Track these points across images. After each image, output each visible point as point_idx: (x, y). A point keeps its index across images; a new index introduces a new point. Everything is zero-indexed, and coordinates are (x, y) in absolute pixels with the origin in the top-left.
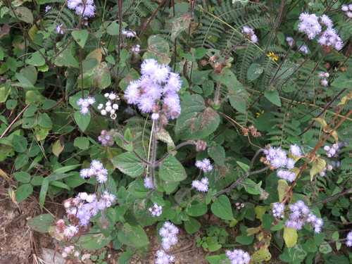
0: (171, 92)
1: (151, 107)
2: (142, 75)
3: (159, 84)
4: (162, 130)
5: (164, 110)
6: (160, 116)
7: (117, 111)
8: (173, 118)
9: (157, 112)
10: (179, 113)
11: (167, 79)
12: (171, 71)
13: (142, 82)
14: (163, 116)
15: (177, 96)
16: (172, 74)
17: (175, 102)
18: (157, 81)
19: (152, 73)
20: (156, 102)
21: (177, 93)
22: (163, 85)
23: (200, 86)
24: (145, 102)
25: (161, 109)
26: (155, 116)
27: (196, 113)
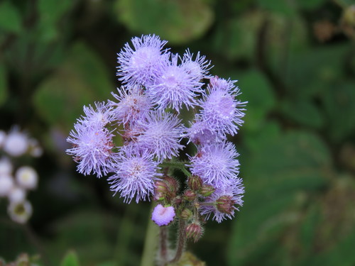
0: (212, 137)
1: (149, 186)
2: (119, 84)
3: (174, 112)
4: (185, 255)
5: (190, 194)
6: (178, 212)
7: (31, 195)
8: (219, 218)
9: (168, 200)
10: (239, 201)
11: (199, 96)
12: (212, 73)
13: (120, 106)
14: (187, 211)
15: (231, 150)
16: (214, 80)
17: (224, 169)
18: (168, 102)
19: (152, 80)
20: (165, 167)
21: (231, 139)
22: (186, 115)
23: (318, 102)
24: (130, 169)
25: (181, 190)
26: (163, 214)
27: (300, 198)
